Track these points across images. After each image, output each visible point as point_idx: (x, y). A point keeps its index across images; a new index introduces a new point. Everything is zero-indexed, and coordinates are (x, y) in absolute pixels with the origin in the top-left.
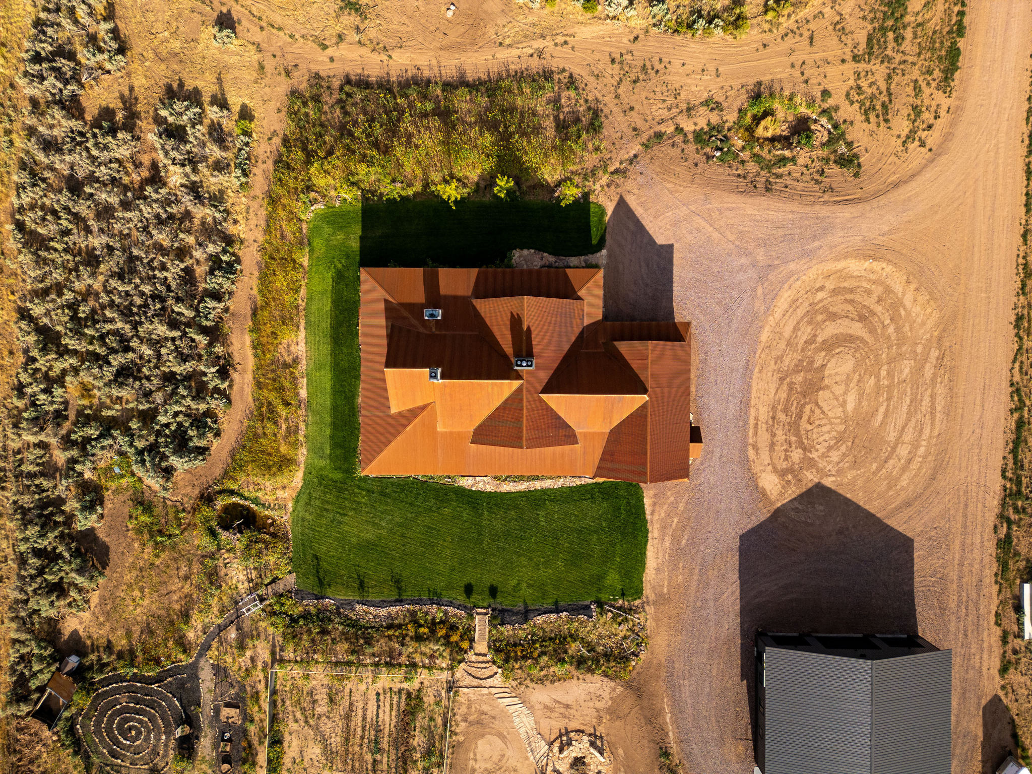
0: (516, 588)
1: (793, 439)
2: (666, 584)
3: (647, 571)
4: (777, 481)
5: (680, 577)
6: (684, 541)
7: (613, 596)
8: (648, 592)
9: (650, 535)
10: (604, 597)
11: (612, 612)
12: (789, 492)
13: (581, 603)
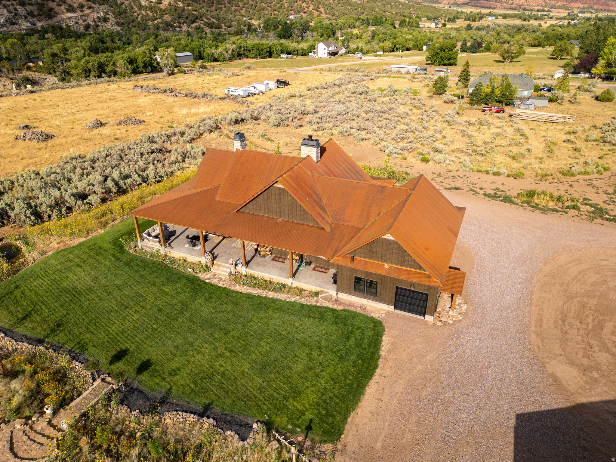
0: (174, 372)
1: (594, 343)
2: (383, 437)
3: (359, 410)
4: (576, 374)
5: (409, 435)
6: (425, 393)
7: (295, 425)
8: (349, 439)
9: (378, 371)
10: (280, 421)
11: (279, 441)
12: (599, 390)
13: (242, 418)
